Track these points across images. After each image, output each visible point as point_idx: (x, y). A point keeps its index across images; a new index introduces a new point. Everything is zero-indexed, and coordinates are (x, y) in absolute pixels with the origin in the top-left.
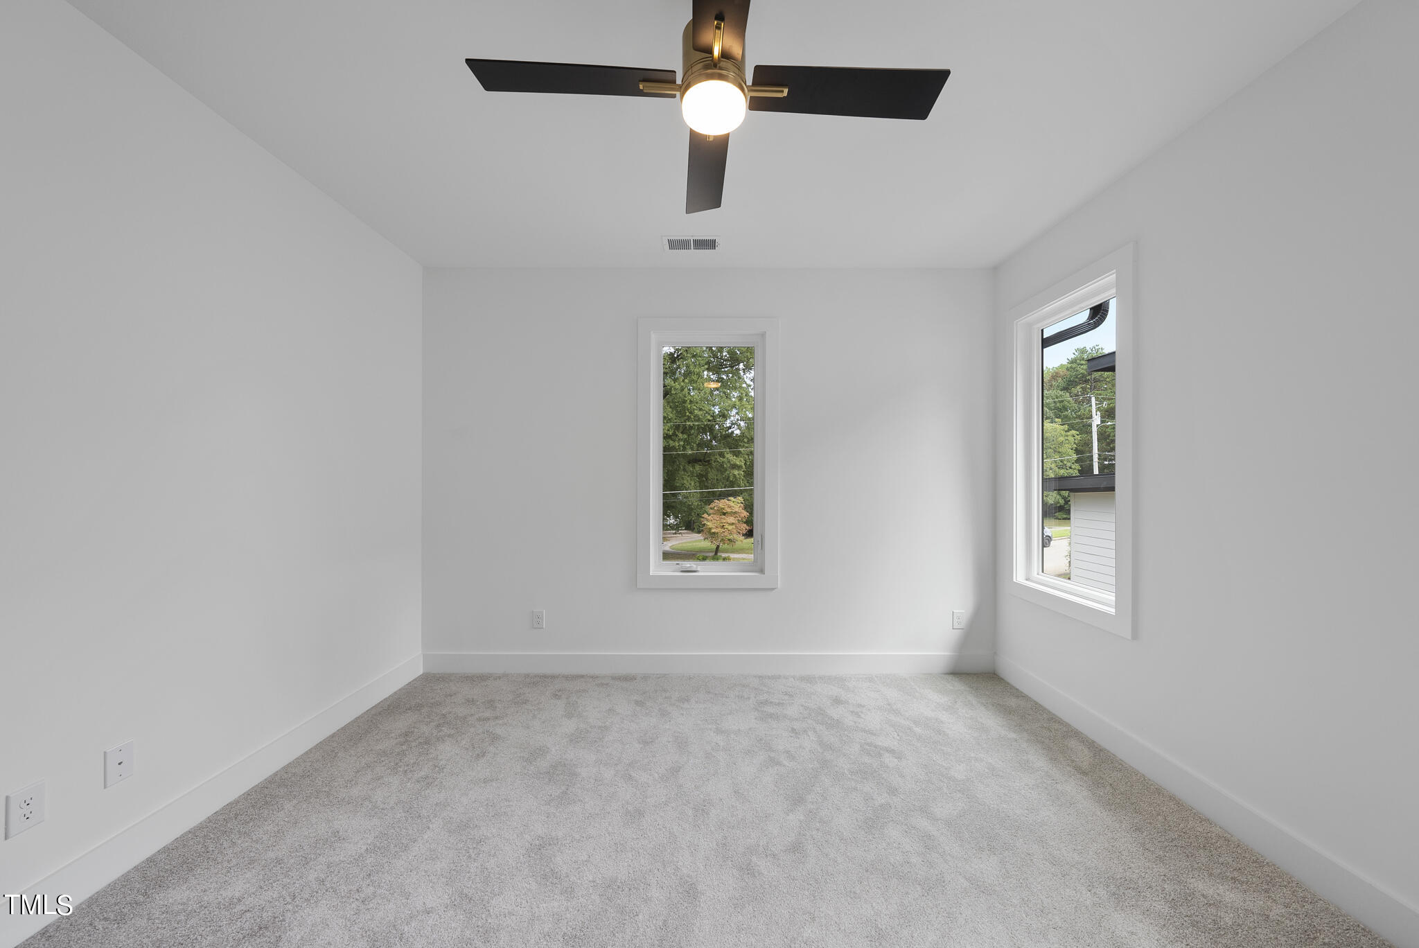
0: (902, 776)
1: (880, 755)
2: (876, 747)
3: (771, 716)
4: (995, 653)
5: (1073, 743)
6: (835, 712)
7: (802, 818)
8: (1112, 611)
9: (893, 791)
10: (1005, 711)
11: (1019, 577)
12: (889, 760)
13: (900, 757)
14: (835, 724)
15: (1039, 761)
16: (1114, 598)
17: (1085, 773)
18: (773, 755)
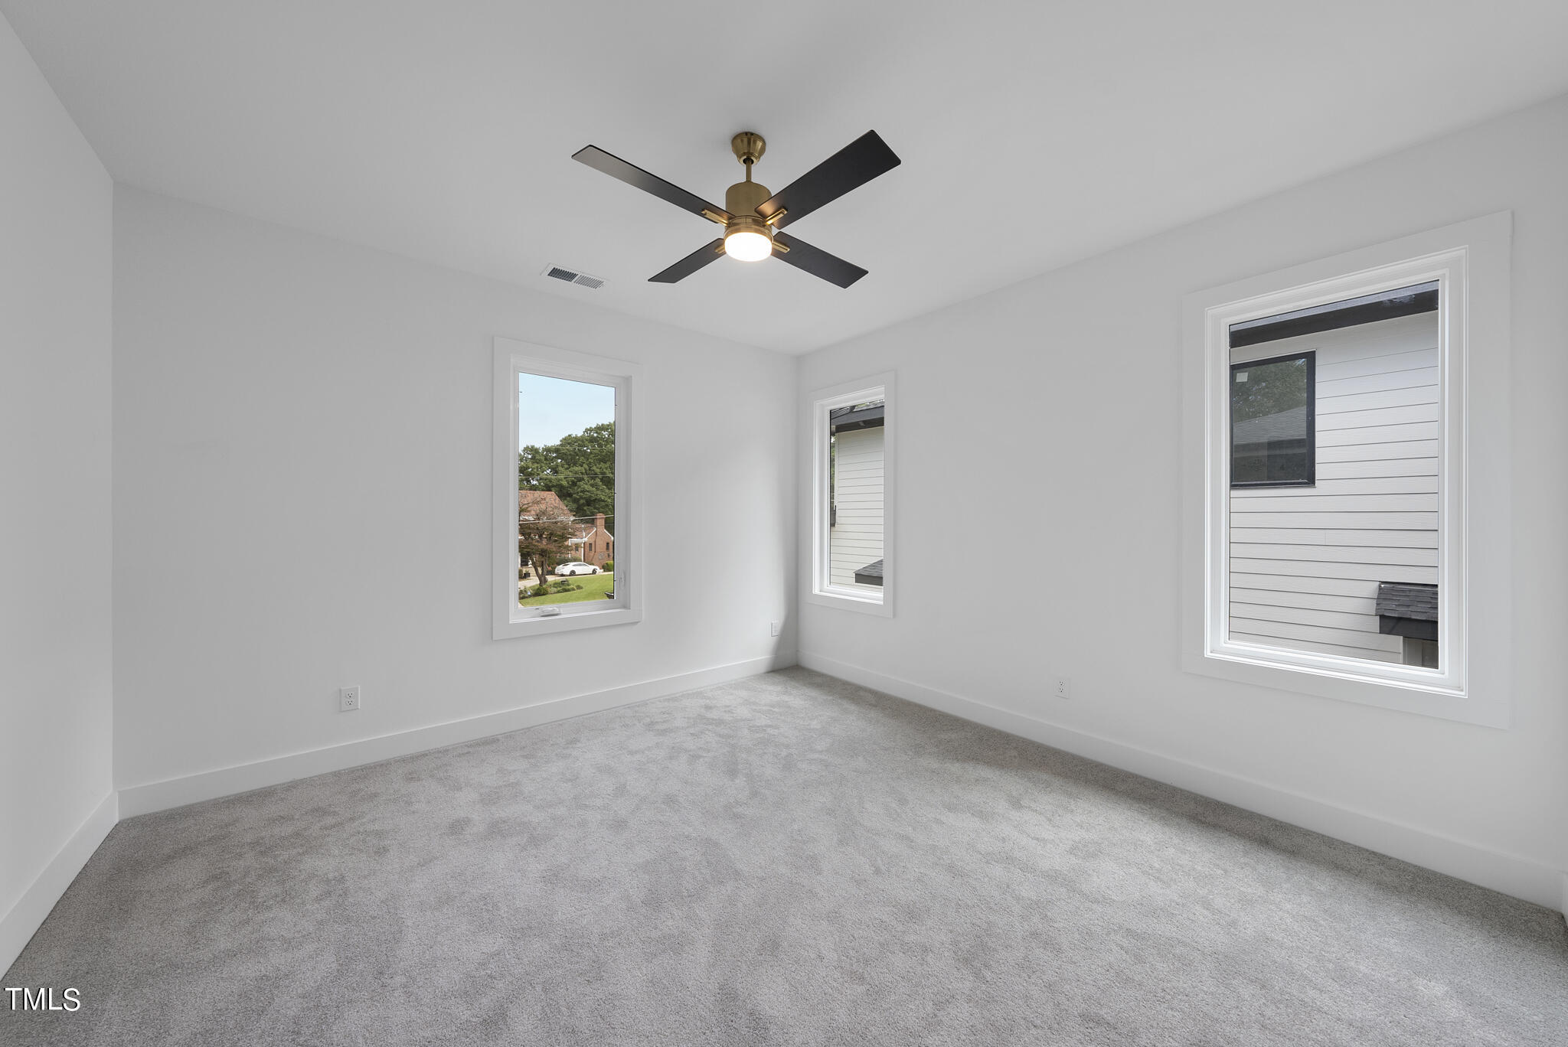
0: (786, 737)
1: (765, 730)
2: (758, 727)
3: (665, 731)
4: (797, 651)
5: (862, 693)
6: (714, 715)
7: (745, 779)
8: (882, 603)
9: (787, 746)
10: (819, 686)
11: (816, 591)
12: (770, 731)
13: (777, 727)
14: (720, 722)
15: (852, 707)
16: (882, 596)
17: (876, 706)
18: (691, 753)
